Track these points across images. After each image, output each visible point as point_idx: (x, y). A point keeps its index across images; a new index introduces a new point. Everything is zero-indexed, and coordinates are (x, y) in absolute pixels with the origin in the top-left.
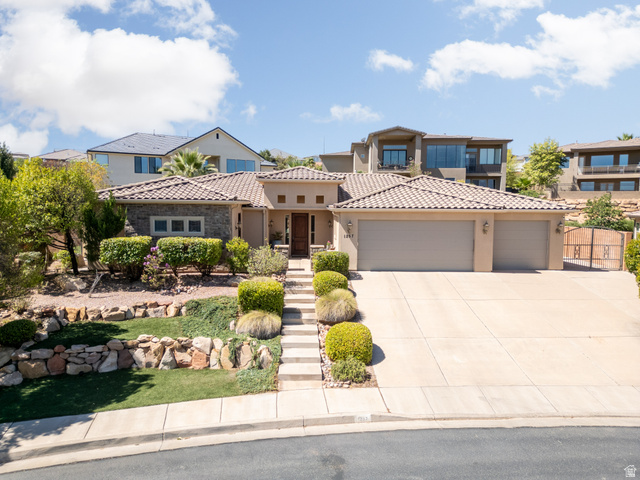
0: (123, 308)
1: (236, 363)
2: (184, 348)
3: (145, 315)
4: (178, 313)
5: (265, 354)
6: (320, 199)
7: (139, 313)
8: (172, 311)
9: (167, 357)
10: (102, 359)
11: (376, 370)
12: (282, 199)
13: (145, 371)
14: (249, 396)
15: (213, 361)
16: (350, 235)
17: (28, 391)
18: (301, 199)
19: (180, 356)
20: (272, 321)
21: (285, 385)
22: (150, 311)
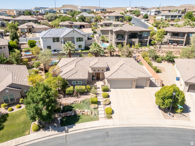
0: (72, 102)
1: (92, 114)
2: (84, 111)
3: (75, 103)
4: (80, 103)
5: (96, 113)
6: (103, 70)
7: (74, 103)
8: (79, 102)
9: (81, 113)
10: (72, 113)
11: (113, 115)
12: (95, 70)
13: (79, 115)
14: (95, 121)
15: (88, 113)
16: (109, 83)
17: (64, 120)
18: (99, 70)
19: (83, 113)
20: (96, 106)
21: (100, 119)
22: (76, 102)
